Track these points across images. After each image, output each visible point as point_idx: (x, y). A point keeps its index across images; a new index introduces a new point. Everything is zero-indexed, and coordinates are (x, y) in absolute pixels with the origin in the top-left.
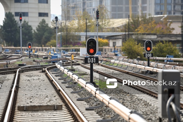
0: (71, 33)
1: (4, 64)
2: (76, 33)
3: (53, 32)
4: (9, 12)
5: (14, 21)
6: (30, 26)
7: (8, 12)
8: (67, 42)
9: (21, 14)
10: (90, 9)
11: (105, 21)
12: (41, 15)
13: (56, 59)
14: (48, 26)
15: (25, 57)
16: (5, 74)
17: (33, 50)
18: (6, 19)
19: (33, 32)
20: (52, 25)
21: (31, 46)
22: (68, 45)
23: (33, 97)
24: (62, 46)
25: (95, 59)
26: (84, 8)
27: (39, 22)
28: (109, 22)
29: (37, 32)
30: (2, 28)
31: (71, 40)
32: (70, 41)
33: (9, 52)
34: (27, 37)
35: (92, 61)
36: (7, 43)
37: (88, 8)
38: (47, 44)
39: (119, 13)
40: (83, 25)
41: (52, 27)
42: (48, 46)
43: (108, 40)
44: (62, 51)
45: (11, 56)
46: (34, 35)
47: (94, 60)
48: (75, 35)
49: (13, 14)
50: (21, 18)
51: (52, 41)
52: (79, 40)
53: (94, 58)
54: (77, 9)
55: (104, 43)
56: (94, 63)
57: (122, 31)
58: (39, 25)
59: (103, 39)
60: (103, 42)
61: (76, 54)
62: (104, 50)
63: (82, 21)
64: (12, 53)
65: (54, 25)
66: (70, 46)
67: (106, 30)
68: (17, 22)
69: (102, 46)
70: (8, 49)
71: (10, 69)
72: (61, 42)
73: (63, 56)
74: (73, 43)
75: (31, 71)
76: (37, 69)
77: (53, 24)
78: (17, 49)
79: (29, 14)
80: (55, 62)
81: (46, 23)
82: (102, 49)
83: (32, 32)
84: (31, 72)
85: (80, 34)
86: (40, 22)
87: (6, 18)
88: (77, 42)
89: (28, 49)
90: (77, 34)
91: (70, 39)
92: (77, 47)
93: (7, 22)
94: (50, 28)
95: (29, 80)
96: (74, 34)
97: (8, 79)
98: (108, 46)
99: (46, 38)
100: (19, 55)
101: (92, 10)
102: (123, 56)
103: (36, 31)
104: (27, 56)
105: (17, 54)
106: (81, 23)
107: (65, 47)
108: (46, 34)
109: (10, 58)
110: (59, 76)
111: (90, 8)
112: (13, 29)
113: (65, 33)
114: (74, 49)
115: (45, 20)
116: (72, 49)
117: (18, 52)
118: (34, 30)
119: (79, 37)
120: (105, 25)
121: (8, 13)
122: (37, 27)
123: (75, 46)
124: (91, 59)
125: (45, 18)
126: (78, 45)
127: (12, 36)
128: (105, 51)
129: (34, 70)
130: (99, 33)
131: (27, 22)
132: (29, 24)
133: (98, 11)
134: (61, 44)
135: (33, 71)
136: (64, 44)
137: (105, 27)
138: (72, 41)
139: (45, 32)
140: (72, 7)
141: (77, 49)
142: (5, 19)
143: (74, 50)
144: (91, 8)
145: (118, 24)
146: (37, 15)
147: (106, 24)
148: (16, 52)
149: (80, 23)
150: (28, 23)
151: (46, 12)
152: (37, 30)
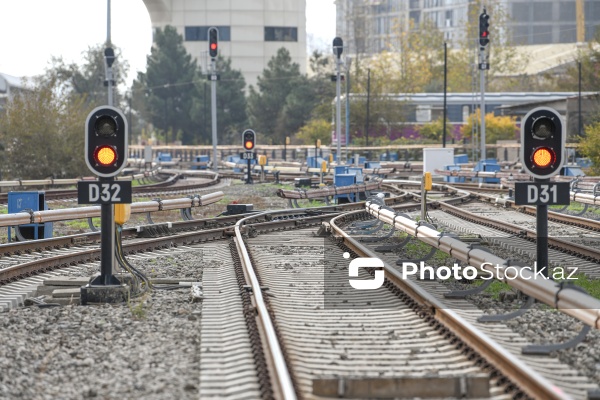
0: (383, 94)
1: (181, 206)
2: (400, 94)
3: (316, 94)
4: (168, 28)
5: (185, 56)
6: (238, 74)
7: (162, 26)
8: (367, 126)
9: (215, 31)
10: (437, 12)
11: (497, 53)
12: (271, 34)
13: (353, 186)
14: (298, 74)
15: (230, 180)
16: (192, 243)
17: (259, 157)
18: (158, 49)
19: (247, 94)
20: (313, 69)
21: (252, 141)
22: (371, 139)
23: (336, 334)
24: (351, 141)
25: (554, 189)
26: (415, 9)
27: (269, 59)
28: (512, 56)
29: (261, 94)
30: (142, 80)
31: (382, 119)
32: (378, 123)
33: (172, 162)
34: (226, 111)
35: (544, 197)
36: (161, 131)
37: (427, 10)
38: (299, 135)
39: (537, 24)
40: (420, 68)
41: (311, 74)
42: (300, 142)
43: (515, 117)
44: (357, 157)
45: (181, 177)
46: (249, 103)
47: (551, 194)
48: (398, 102)
49: (181, 32)
50: (213, 47)
51: (316, 124)
52: (410, 120)
53: (551, 185)
54: (391, 14)
55: (500, 128)
56: (551, 202)
57: (563, 86)
58: (268, 68)
59: (496, 115)
60: (495, 125)
61: (405, 167)
62: (500, 154)
63: (416, 55)
64: (181, 167)
65: (318, 69)
66: (378, 140)
67: (500, 83)
68: (192, 61)
69: (494, 142)
70: (167, 151)
71: (205, 224)
72: (347, 125)
73: (370, 177)
74: (389, 130)
75: (278, 230)
76: (298, 226)
77: (315, 66)
78: (197, 152)
79: (234, 34)
80: (348, 196)
81: (291, 63)
82: (495, 149)
83: (243, 93)
84: (281, 234)
85: (414, 99)
86: (273, 58)
87: (155, 46)
88: (402, 127)
89: (245, 150)
90: (402, 98)
91: (377, 116)
92: (403, 144)
93: (159, 62)
94: (305, 81)
95: (287, 266)
96: (394, 99)
97: (213, 262)
98: (513, 139)
99: (290, 113)
100: (208, 172)
101: (441, 16)
102: (588, 175)
103: (257, 90)
104: (237, 178)
105: (199, 168)
106: (412, 59)
107: (362, 144)
108: (292, 101)
109: (181, 183)
110: (390, 251)
111: (435, 9)
112: (179, 84)
113: (359, 96)
114: (392, 150)
115: (288, 53)
116: (387, 151)
117: (201, 163)
118: (251, 87)
119: (411, 110)
120: (498, 65)
121: (163, 29)
122: (262, 76)
123: (396, 141)
124: (540, 190)
125: (288, 46)
126: (407, 137)
127: (177, 109)
128: (506, 159)
129: (290, 229)
130: (486, 94)
131: (226, 59)
132: (234, 66)
133: (487, 17)
134: (347, 135)
135: (284, 229)
136: (359, 135)
137: (497, 74)
138: (386, 124)
139: (288, 93)
140: (374, 7)
141: (405, 150)
142: (153, 49)
143: (394, 153)
144: (439, 8)
145: (544, 62)
146: (261, 35)
147: (502, 62)
148: (195, 162)
149: (408, 60)
150: (230, 61)
151: (290, 24)
152: (263, 87)
